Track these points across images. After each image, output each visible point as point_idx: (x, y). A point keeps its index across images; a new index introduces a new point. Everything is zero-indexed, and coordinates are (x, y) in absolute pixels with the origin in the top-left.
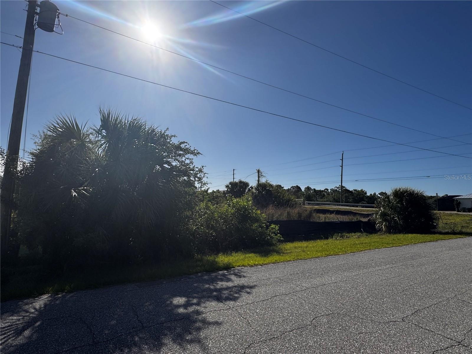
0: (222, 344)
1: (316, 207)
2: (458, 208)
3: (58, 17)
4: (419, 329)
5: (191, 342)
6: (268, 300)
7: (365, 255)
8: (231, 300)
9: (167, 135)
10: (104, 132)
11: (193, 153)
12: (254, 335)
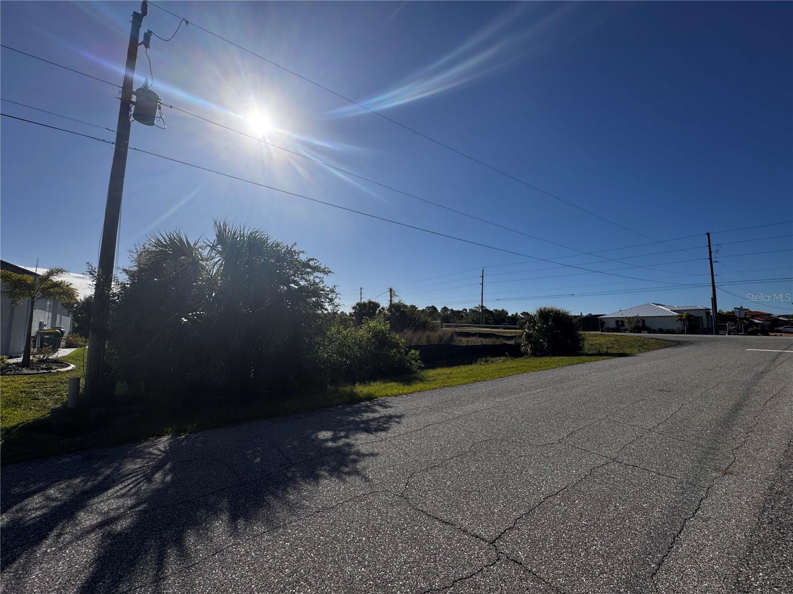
0: (383, 475)
1: (457, 329)
2: (602, 328)
3: (160, 108)
4: (576, 449)
5: (349, 474)
6: (421, 429)
7: (513, 380)
8: (382, 430)
9: (295, 251)
10: (219, 248)
11: (323, 271)
12: (414, 465)
